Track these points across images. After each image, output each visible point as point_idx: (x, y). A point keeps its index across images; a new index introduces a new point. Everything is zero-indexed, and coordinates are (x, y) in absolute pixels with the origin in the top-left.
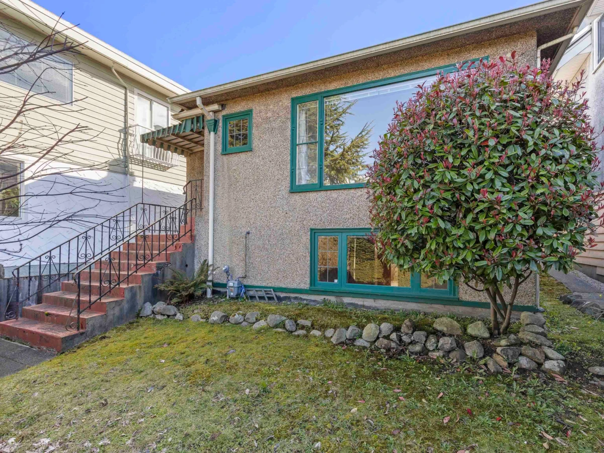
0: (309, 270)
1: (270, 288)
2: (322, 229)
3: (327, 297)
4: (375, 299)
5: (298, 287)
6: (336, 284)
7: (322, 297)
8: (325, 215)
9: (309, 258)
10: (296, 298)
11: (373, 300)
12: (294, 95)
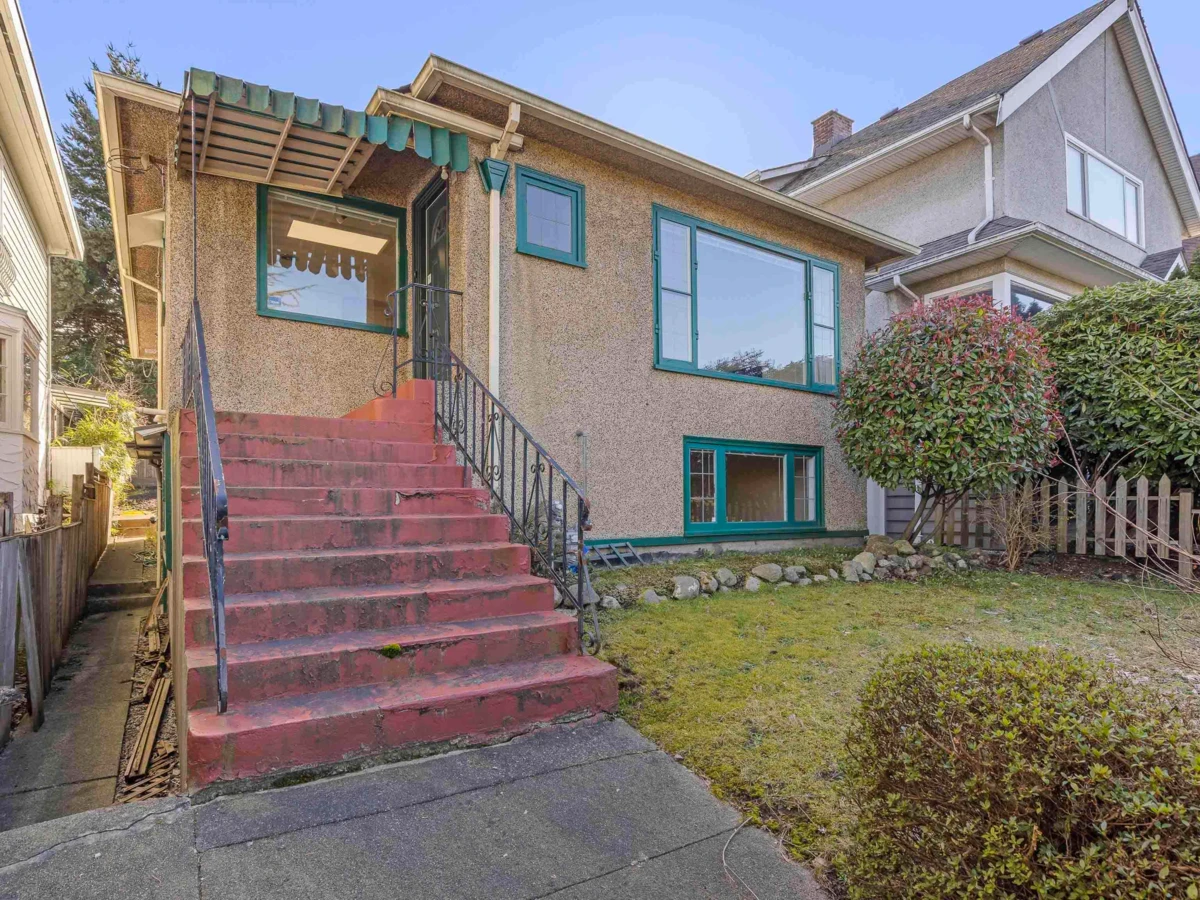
0: (682, 504)
1: (627, 540)
2: (700, 438)
3: (702, 547)
4: (756, 541)
5: (666, 536)
6: (714, 524)
7: (696, 548)
8: (703, 415)
9: (682, 485)
10: (660, 555)
11: (753, 543)
12: (658, 201)
